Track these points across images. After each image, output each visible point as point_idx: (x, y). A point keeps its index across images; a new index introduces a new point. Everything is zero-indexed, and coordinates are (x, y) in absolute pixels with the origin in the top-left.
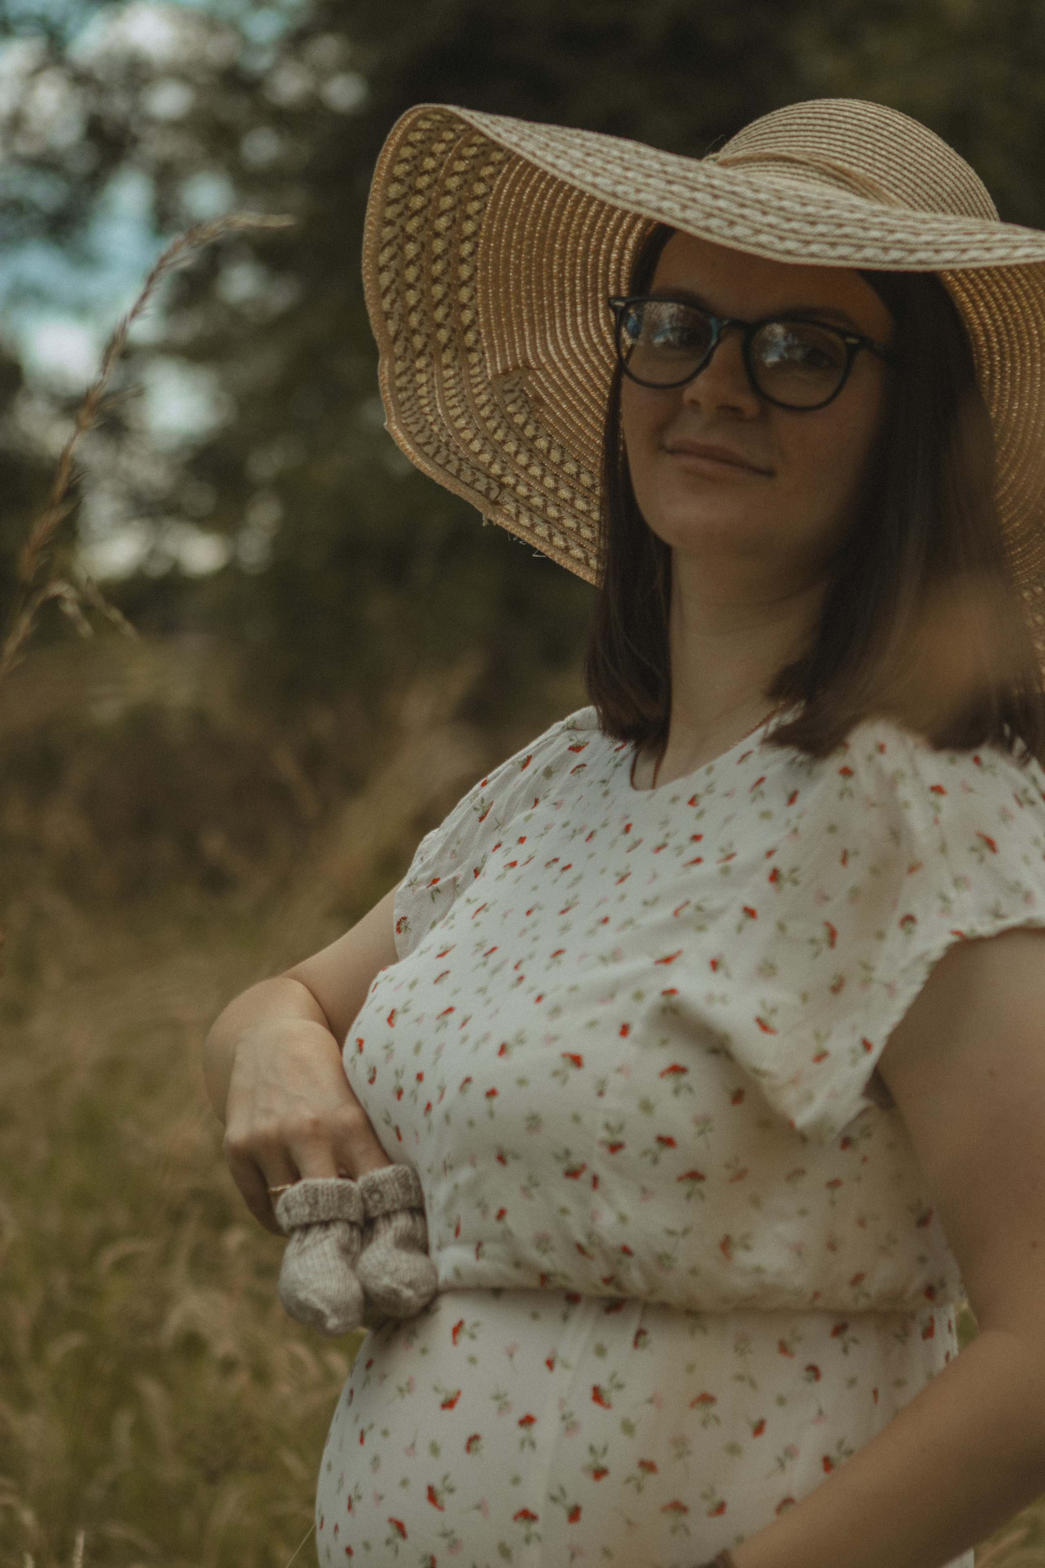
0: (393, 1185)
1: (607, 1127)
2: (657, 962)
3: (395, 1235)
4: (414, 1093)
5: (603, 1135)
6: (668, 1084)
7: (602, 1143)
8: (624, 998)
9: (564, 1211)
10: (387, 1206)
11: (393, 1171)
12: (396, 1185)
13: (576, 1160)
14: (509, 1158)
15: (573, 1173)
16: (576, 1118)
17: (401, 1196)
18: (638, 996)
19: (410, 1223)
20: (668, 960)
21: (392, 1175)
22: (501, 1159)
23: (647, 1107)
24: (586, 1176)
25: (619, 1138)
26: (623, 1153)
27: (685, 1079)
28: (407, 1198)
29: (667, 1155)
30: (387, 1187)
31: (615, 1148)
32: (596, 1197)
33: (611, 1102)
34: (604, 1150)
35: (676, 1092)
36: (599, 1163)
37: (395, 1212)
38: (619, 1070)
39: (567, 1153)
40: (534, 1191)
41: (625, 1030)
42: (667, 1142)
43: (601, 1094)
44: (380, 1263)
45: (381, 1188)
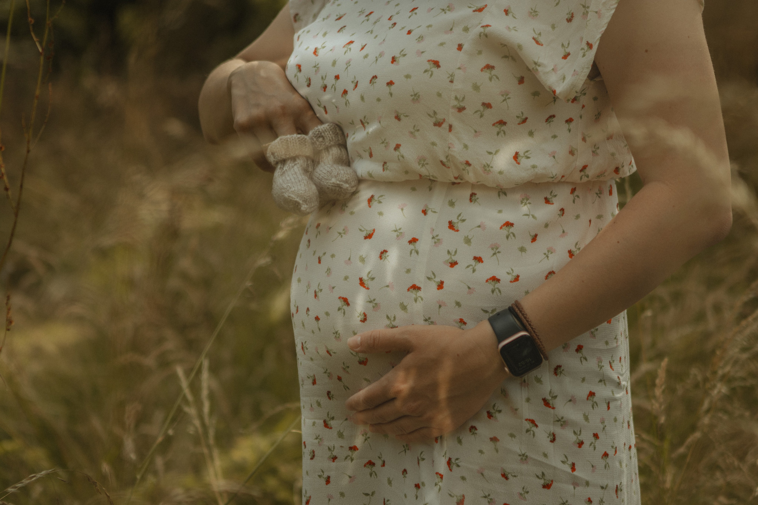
0: (329, 133)
1: (456, 98)
2: (474, 11)
3: (332, 158)
4: (334, 87)
5: (455, 103)
6: (486, 75)
7: (454, 107)
8: (458, 30)
9: (433, 144)
10: (327, 144)
11: (328, 125)
12: (331, 132)
13: (440, 117)
14: (402, 117)
15: (438, 124)
16: (439, 95)
17: (334, 138)
18: (466, 29)
19: (339, 151)
20: (480, 10)
21: (328, 127)
22: (398, 118)
23: (476, 87)
24: (445, 126)
25: (462, 104)
26: (464, 112)
27: (494, 72)
28: (337, 139)
29: (488, 111)
30: (326, 134)
31: (461, 109)
32: (451, 135)
33: (458, 85)
34: (455, 111)
35: (490, 79)
36: (452, 118)
37: (331, 147)
38: (459, 68)
39: (435, 113)
40: (417, 134)
41: (460, 47)
42: (487, 106)
43: (452, 82)
44: (328, 171)
45: (323, 134)
